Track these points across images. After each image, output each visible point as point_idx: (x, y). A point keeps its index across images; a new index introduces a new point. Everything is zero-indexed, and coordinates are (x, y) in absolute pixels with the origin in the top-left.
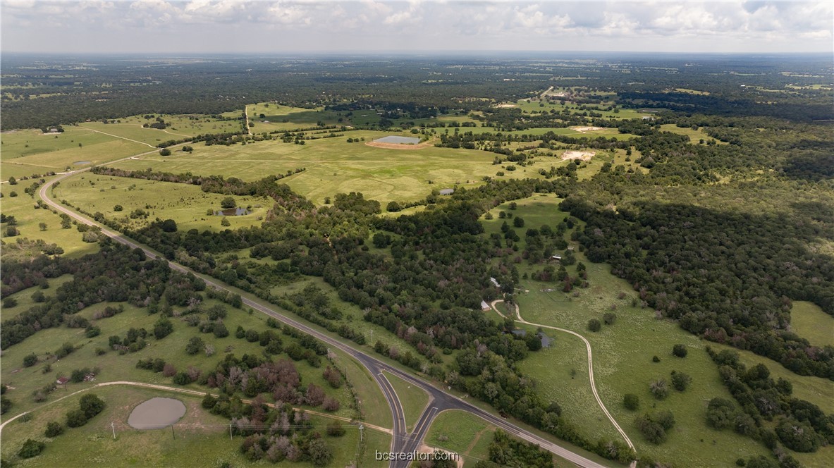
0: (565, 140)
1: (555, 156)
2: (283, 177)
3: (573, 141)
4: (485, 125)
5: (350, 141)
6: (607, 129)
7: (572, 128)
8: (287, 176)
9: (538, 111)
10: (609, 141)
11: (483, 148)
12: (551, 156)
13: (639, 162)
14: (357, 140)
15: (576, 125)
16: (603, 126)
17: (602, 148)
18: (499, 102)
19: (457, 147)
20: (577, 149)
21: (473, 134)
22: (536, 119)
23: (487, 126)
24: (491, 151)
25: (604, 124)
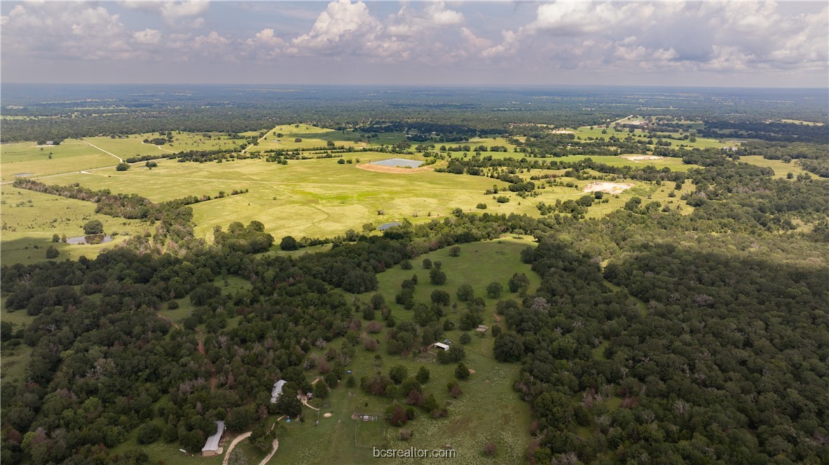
0: (602, 169)
1: (576, 187)
2: (209, 199)
3: (612, 170)
4: (518, 150)
5: (341, 162)
6: (669, 158)
7: (624, 156)
8: (216, 198)
9: (595, 138)
10: (658, 172)
11: (489, 175)
12: (571, 186)
13: (686, 199)
14: (350, 162)
15: (632, 153)
16: (665, 155)
17: (645, 179)
18: (556, 127)
19: (461, 173)
20: (612, 180)
21: (493, 158)
22: (584, 146)
23: (521, 151)
24: (497, 178)
25: (667, 153)
